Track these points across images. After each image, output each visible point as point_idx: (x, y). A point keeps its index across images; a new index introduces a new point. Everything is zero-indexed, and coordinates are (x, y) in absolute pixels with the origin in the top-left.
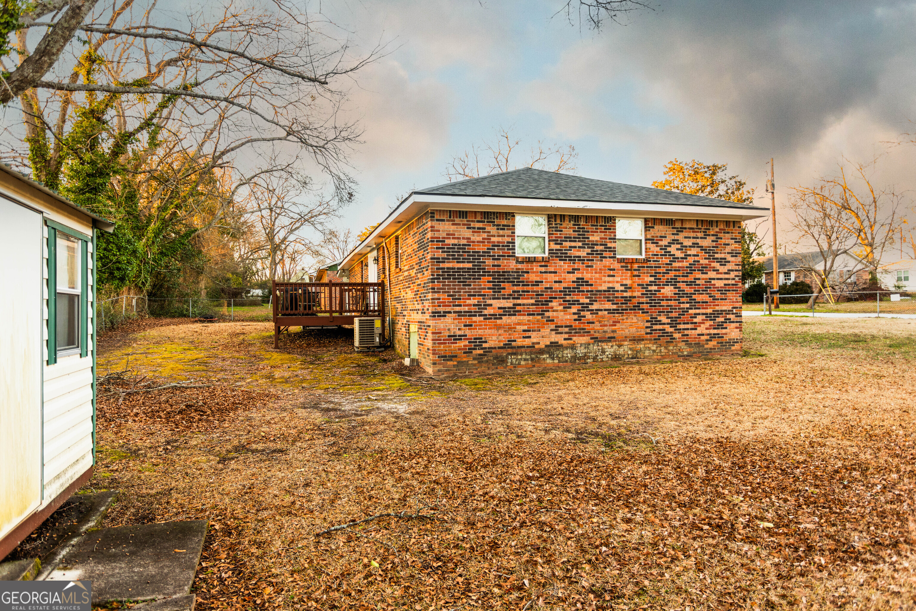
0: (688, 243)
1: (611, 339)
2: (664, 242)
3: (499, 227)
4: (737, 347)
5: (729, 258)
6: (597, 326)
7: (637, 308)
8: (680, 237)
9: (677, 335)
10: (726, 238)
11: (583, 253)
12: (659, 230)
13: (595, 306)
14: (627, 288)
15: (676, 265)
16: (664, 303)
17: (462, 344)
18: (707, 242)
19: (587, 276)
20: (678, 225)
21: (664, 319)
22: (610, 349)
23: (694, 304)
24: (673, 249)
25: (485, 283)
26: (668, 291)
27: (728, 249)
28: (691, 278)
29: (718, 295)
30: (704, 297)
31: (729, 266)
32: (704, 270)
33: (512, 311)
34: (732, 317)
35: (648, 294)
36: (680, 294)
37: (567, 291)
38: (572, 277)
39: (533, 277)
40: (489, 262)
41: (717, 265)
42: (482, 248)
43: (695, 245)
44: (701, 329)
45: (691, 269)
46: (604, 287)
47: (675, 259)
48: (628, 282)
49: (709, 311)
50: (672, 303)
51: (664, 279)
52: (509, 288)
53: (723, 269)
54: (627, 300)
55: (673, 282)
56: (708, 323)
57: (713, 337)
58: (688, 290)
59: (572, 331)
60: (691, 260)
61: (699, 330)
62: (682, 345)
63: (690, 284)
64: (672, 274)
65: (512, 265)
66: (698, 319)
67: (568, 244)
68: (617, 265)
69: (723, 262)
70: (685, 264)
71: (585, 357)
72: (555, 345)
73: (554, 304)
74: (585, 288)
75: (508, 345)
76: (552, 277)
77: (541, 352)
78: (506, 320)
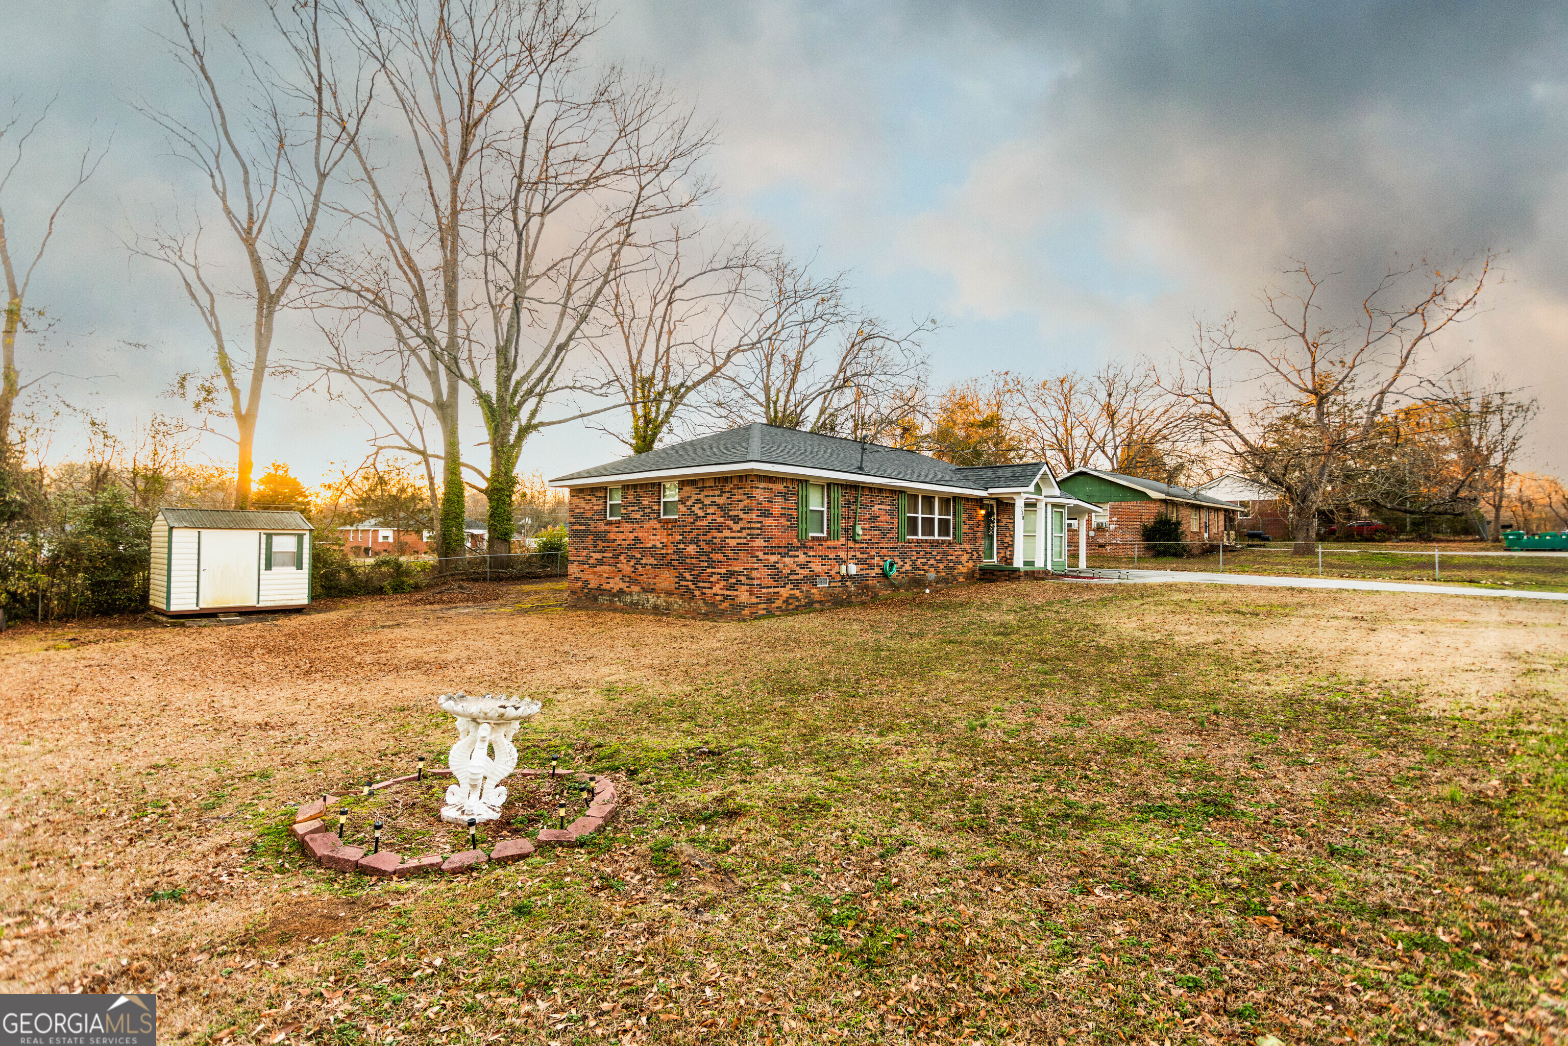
0: (707, 501)
1: (652, 590)
2: (689, 503)
3: (598, 498)
4: (746, 612)
5: (742, 516)
6: (644, 578)
7: (669, 564)
8: (701, 497)
9: (697, 593)
10: (739, 495)
11: (638, 516)
12: (687, 489)
13: (643, 562)
14: (665, 546)
15: (699, 523)
16: (688, 561)
17: (580, 583)
18: (722, 500)
19: (640, 535)
20: (700, 485)
21: (689, 577)
22: (652, 599)
23: (712, 563)
24: (696, 509)
25: (589, 540)
26: (692, 549)
27: (741, 506)
28: (709, 537)
29: (731, 554)
30: (719, 557)
31: (743, 524)
32: (720, 528)
33: (601, 562)
34: (743, 578)
35: (678, 551)
36: (701, 553)
37: (630, 547)
38: (632, 536)
39: (612, 536)
40: (593, 525)
41: (730, 523)
42: (589, 515)
43: (713, 503)
44: (716, 589)
45: (709, 527)
46: (649, 545)
47: (698, 518)
48: (665, 540)
49: (723, 571)
50: (694, 561)
51: (689, 538)
52: (601, 545)
53: (736, 527)
54: (664, 556)
55: (695, 541)
56: (723, 583)
57: (726, 598)
58: (707, 548)
59: (633, 581)
60: (710, 518)
61: (714, 590)
62: (700, 603)
63: (708, 543)
64: (695, 532)
65: (602, 527)
66: (714, 578)
67: (630, 509)
68: (658, 526)
69: (737, 519)
70: (705, 523)
71: (637, 604)
72: (621, 591)
73: (621, 558)
74: (638, 545)
75: (598, 589)
76: (622, 536)
77: (614, 595)
78: (599, 569)
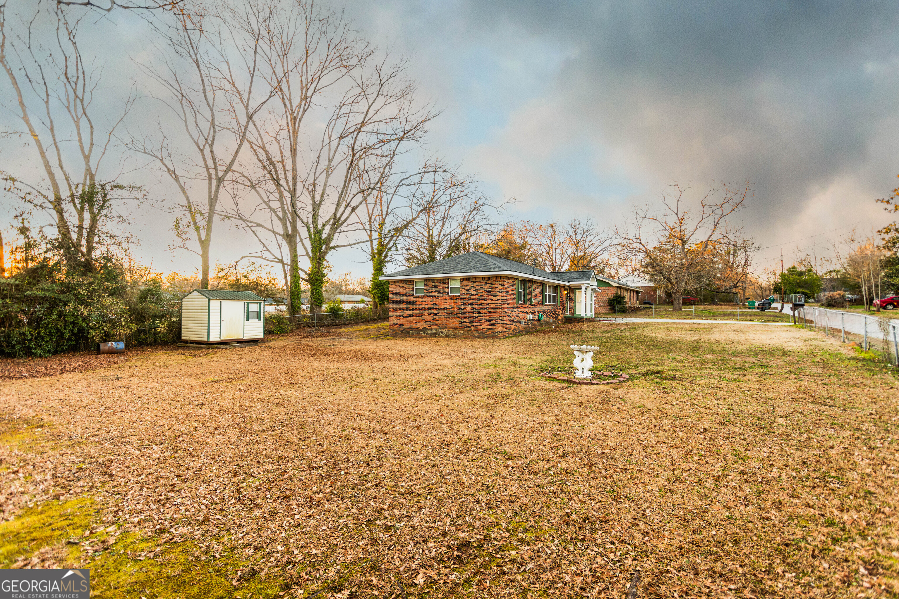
0: (478, 287)
1: (445, 328)
2: (467, 288)
3: (409, 285)
4: (501, 335)
5: (498, 293)
6: (440, 322)
7: (456, 315)
8: (475, 285)
9: (472, 328)
10: (496, 285)
11: (435, 294)
12: (466, 283)
13: (439, 315)
14: (452, 307)
15: (473, 297)
16: (467, 314)
17: (397, 326)
18: (487, 287)
19: (437, 302)
20: (474, 280)
21: (467, 321)
22: (445, 332)
23: (480, 314)
24: (471, 291)
25: (404, 305)
26: (469, 308)
27: (498, 289)
28: (479, 303)
29: (492, 311)
30: (486, 312)
31: (498, 297)
32: (485, 299)
33: (411, 315)
34: (499, 321)
35: (460, 310)
36: (474, 310)
37: (430, 308)
38: (431, 303)
39: (418, 303)
40: (405, 298)
41: (492, 297)
42: (403, 293)
43: (481, 288)
44: (484, 326)
45: (479, 299)
46: (443, 307)
47: (472, 295)
48: (452, 305)
49: (488, 318)
50: (471, 314)
51: (467, 303)
52: (411, 307)
53: (494, 299)
54: (452, 312)
55: (471, 305)
56: (487, 323)
57: (489, 330)
58: (478, 308)
59: (431, 323)
60: (479, 295)
61: (483, 326)
62: (475, 332)
63: (479, 306)
64: (471, 301)
65: (412, 299)
66: (482, 321)
67: (430, 290)
68: (448, 298)
69: (495, 295)
70: (477, 297)
71: (435, 334)
72: (425, 329)
73: (425, 313)
74: (436, 307)
75: (410, 328)
76: (425, 303)
77: (421, 331)
78: (410, 318)
